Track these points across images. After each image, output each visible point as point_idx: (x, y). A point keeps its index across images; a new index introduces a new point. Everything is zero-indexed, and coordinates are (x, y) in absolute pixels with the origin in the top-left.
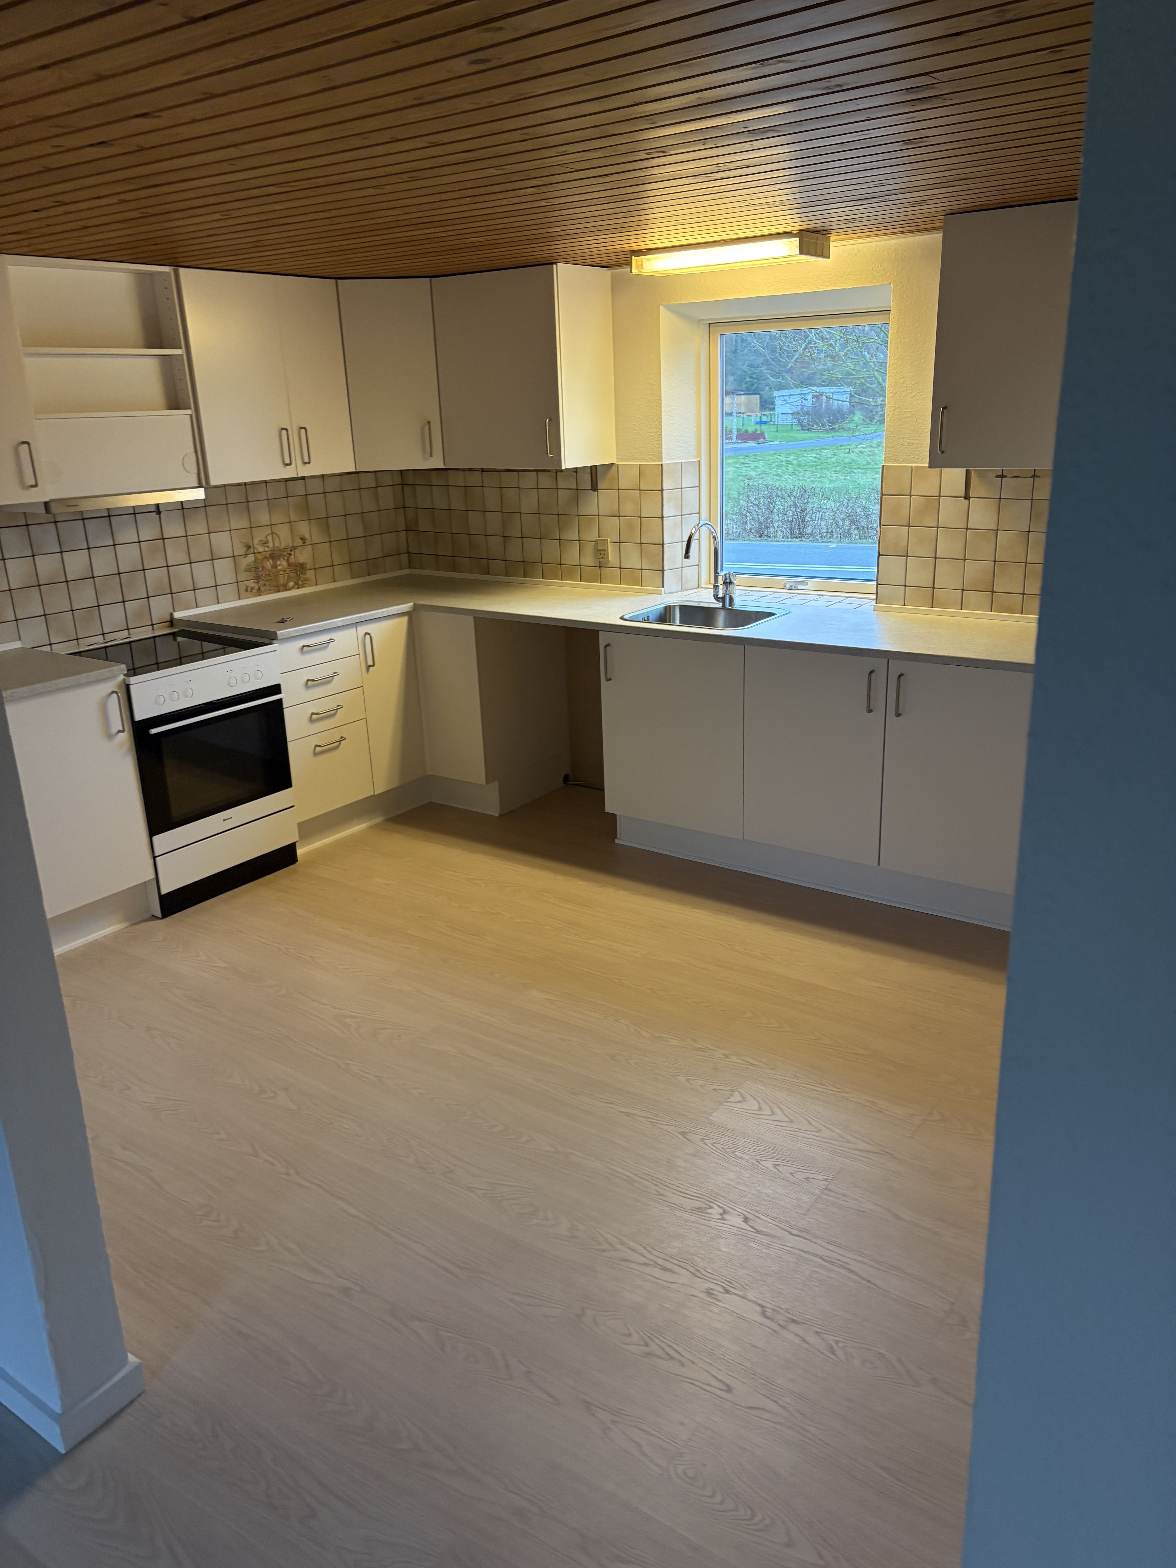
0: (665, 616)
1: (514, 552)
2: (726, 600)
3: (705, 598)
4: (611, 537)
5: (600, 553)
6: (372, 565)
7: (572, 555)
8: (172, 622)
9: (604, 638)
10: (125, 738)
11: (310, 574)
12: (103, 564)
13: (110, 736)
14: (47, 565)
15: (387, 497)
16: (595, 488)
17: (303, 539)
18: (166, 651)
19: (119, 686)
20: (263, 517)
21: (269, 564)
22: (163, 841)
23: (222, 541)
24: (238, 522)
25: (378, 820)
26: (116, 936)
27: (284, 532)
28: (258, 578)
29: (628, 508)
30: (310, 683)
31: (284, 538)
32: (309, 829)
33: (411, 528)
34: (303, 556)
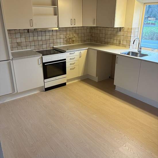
0: (128, 54)
1: (106, 41)
2: (140, 52)
3: (136, 51)
4: (122, 39)
5: (120, 42)
6: (85, 41)
7: (115, 42)
8: (53, 48)
9: (117, 56)
10: (41, 65)
11: (75, 42)
12: (44, 38)
13: (39, 65)
14: (35, 38)
15: (88, 31)
16: (120, 31)
17: (74, 37)
18: (52, 52)
19: (41, 57)
20: (69, 33)
21: (69, 40)
22: (46, 80)
23: (62, 36)
24: (65, 33)
25: (79, 80)
26: (38, 93)
27: (71, 35)
28: (67, 42)
29: (125, 35)
30: (71, 59)
31: (71, 36)
32: (68, 80)
33: (91, 36)
34: (74, 39)
